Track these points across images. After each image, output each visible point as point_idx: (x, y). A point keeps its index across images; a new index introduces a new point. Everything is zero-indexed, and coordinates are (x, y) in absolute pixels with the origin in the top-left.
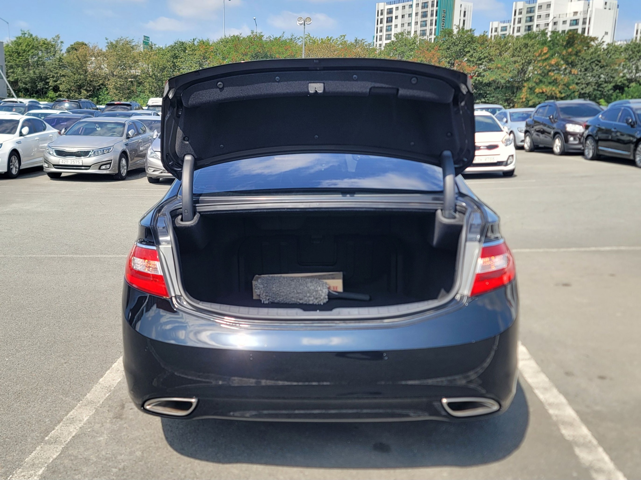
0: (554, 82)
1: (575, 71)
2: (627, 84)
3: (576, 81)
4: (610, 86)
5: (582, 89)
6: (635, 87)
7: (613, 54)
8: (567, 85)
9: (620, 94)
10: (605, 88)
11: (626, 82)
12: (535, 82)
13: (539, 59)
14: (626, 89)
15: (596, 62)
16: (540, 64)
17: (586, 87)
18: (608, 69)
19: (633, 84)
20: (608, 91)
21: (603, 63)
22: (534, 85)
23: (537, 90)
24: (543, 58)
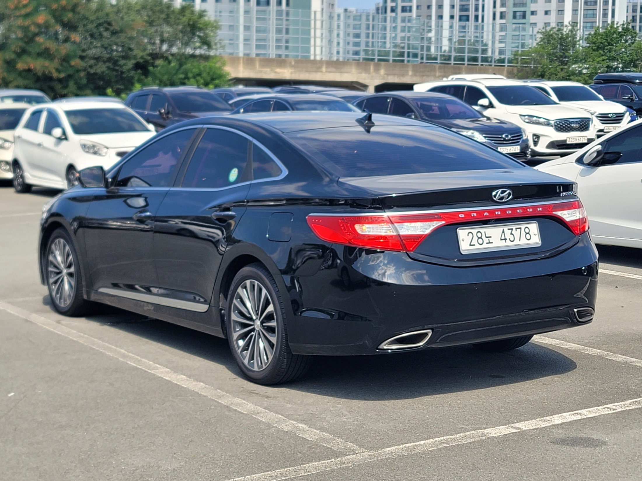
0: (46, 54)
1: (76, 37)
2: (151, 61)
3: (79, 53)
4: (130, 64)
5: (91, 67)
6: (163, 67)
7: (126, 13)
8: (66, 59)
9: (143, 77)
10: (124, 67)
11: (149, 58)
12: (15, 52)
13: (18, 13)
14: (151, 68)
15: (105, 25)
16: (20, 22)
17: (96, 65)
18: (122, 36)
19: (160, 62)
20: (129, 71)
21: (116, 27)
22: (13, 56)
23: (20, 66)
24: (23, 12)
